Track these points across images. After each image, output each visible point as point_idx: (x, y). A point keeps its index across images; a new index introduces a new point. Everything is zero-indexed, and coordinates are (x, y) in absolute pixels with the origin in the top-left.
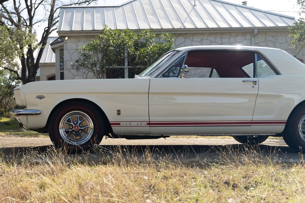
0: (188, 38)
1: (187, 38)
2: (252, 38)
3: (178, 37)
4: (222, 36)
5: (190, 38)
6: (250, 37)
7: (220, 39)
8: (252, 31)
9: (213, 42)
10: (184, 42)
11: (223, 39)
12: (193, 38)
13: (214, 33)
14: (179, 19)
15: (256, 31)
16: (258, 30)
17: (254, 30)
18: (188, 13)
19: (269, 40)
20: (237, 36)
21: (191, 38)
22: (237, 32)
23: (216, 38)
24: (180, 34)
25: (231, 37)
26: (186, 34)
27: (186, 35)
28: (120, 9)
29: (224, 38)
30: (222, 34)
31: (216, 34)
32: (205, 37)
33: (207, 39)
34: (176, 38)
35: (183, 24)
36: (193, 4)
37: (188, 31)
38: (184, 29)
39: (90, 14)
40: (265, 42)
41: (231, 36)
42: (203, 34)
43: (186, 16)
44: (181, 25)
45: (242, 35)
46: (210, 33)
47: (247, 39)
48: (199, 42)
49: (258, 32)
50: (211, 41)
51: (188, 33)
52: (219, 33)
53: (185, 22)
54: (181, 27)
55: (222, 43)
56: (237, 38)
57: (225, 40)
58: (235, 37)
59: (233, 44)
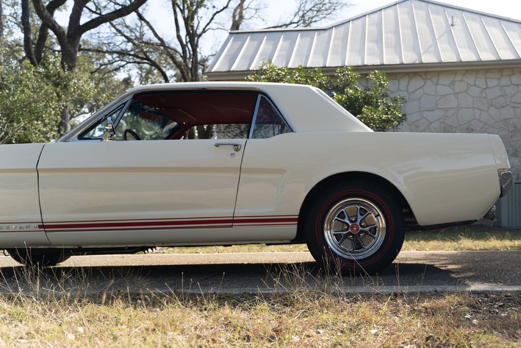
0: (430, 79)
1: (427, 79)
3: (412, 78)
4: (487, 76)
5: (432, 80)
7: (484, 80)
9: (472, 86)
10: (423, 86)
11: (488, 80)
12: (438, 80)
13: (473, 70)
14: (416, 49)
18: (437, 38)
20: (513, 74)
21: (435, 79)
22: (513, 68)
23: (476, 78)
24: (416, 74)
25: (503, 77)
26: (426, 73)
27: (425, 75)
29: (490, 78)
30: (487, 71)
31: (477, 71)
32: (459, 78)
33: (462, 81)
34: (410, 79)
35: (419, 55)
37: (427, 67)
38: (419, 65)
41: (502, 75)
42: (455, 73)
43: (431, 42)
44: (416, 58)
45: (520, 72)
46: (467, 71)
48: (449, 86)
50: (468, 84)
51: (430, 72)
52: (482, 69)
53: (425, 52)
54: (416, 61)
55: (487, 88)
56: (512, 77)
57: (492, 82)
58: (510, 76)
59: (505, 88)
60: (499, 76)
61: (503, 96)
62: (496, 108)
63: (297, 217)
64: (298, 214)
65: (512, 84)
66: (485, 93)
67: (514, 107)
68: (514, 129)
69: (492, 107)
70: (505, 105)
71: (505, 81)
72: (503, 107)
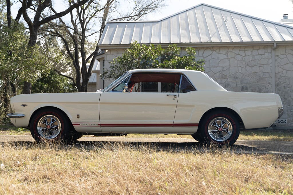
0: (215, 51)
1: (213, 50)
2: (273, 51)
3: (206, 49)
4: (245, 49)
5: (216, 51)
6: (271, 50)
7: (244, 51)
8: (273, 45)
9: (237, 54)
10: (211, 54)
11: (246, 52)
12: (219, 51)
13: (238, 46)
14: (208, 34)
15: (275, 45)
16: (277, 44)
17: (274, 44)
18: (218, 28)
19: (289, 53)
20: (259, 49)
21: (218, 51)
22: (259, 46)
23: (240, 50)
24: (208, 48)
25: (254, 50)
26: (213, 47)
27: (213, 48)
28: (158, 24)
29: (247, 51)
30: (246, 47)
31: (240, 47)
32: (230, 50)
33: (232, 52)
34: (204, 50)
35: (210, 38)
36: (225, 19)
37: (214, 45)
38: (210, 43)
39: (131, 29)
40: (285, 54)
41: (253, 49)
42: (228, 48)
43: (215, 30)
44: (208, 39)
45: (264, 48)
46: (235, 47)
47: (269, 52)
48: (225, 54)
49: (277, 45)
50: (235, 53)
51: (215, 47)
52: (243, 46)
53: (212, 36)
54: (208, 41)
55: (245, 56)
56: (259, 51)
57: (248, 53)
58: (258, 50)
59: (255, 56)
60: (252, 50)
61: (254, 60)
62: (250, 67)
63: (198, 124)
64: (198, 123)
65: (259, 54)
66: (244, 58)
67: (260, 66)
68: (259, 78)
69: (248, 66)
70: (255, 65)
71: (255, 52)
72: (253, 66)
